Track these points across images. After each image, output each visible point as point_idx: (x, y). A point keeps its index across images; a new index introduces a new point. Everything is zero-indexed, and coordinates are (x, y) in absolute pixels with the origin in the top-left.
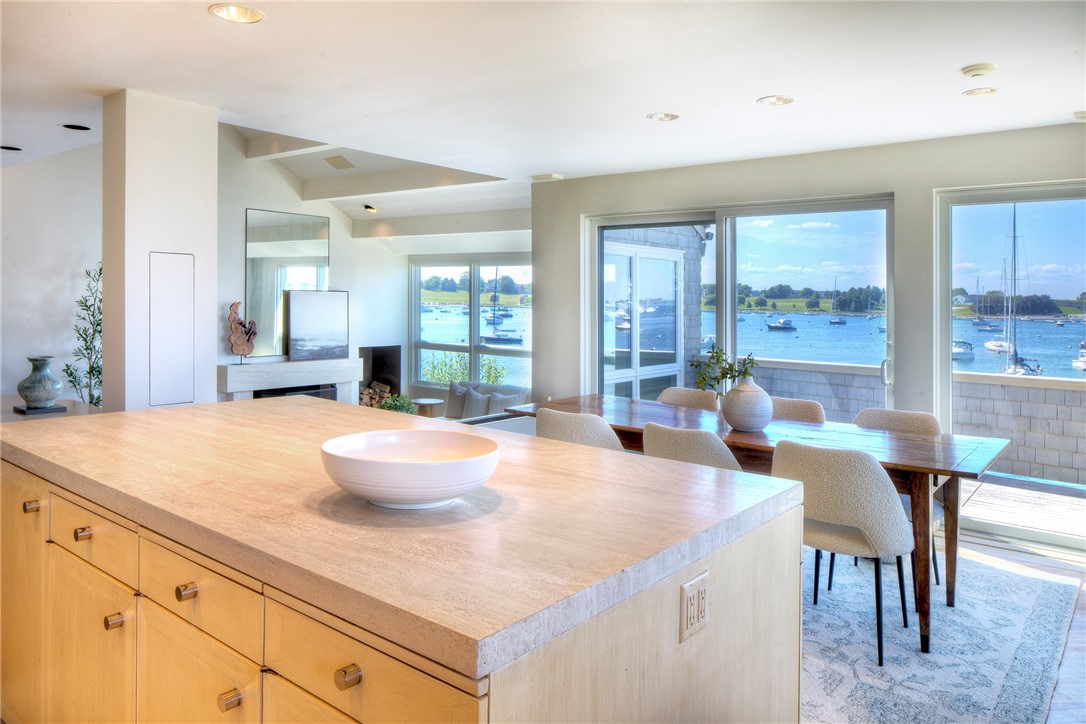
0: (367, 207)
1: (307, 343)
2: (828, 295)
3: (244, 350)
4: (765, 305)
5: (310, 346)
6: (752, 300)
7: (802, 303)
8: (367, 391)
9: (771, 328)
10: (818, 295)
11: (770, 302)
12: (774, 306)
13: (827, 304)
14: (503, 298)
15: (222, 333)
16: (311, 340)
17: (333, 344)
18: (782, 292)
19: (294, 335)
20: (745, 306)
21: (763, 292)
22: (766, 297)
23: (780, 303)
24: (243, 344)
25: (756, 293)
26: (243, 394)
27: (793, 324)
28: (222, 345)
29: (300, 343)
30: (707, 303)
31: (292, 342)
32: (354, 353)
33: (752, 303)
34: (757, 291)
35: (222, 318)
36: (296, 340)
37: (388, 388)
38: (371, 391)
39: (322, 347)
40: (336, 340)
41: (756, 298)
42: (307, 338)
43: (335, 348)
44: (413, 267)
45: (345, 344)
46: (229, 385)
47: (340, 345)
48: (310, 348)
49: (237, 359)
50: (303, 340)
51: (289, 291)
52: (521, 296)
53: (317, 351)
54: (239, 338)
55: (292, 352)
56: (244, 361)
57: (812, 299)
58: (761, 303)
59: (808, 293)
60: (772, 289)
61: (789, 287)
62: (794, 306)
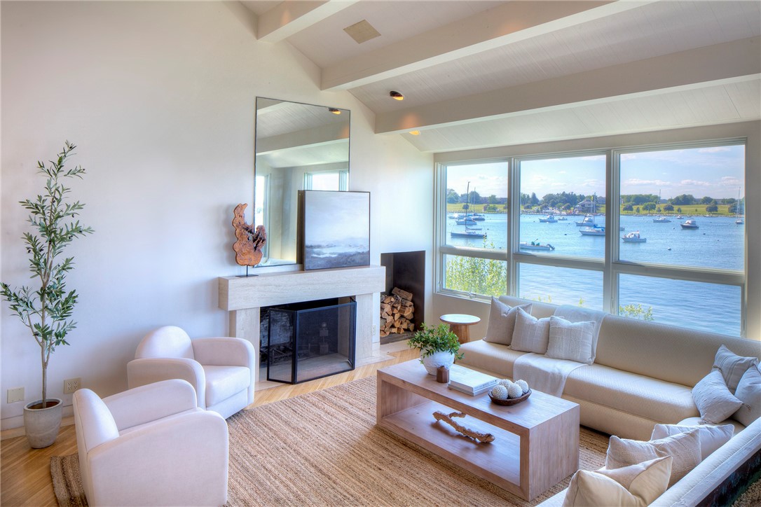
0: (394, 94)
1: (324, 251)
2: (724, 202)
3: (250, 259)
4: (673, 210)
5: (327, 253)
6: (662, 206)
7: (703, 208)
8: (387, 301)
9: (685, 227)
10: (716, 202)
11: (676, 208)
12: (679, 210)
13: (724, 209)
14: (472, 207)
15: (225, 240)
16: (328, 246)
17: (352, 250)
18: (686, 200)
19: (309, 241)
20: (655, 211)
21: (671, 200)
22: (673, 204)
23: (683, 208)
24: (249, 252)
25: (664, 201)
26: (248, 311)
27: (697, 224)
28: (225, 254)
29: (315, 250)
30: (625, 209)
31: (307, 249)
32: (376, 260)
33: (662, 209)
34: (665, 200)
35: (226, 223)
36: (311, 247)
37: (410, 296)
38: (393, 300)
39: (340, 254)
40: (356, 246)
41: (665, 205)
42: (323, 244)
43: (354, 255)
44: (439, 165)
45: (366, 250)
46: (230, 302)
47: (360, 251)
48: (327, 255)
49: (243, 271)
50: (319, 247)
51: (304, 191)
52: (484, 205)
53: (335, 259)
54: (245, 246)
55: (307, 260)
56: (251, 271)
57: (712, 205)
58: (669, 209)
59: (707, 200)
60: (677, 199)
61: (691, 196)
62: (696, 210)
